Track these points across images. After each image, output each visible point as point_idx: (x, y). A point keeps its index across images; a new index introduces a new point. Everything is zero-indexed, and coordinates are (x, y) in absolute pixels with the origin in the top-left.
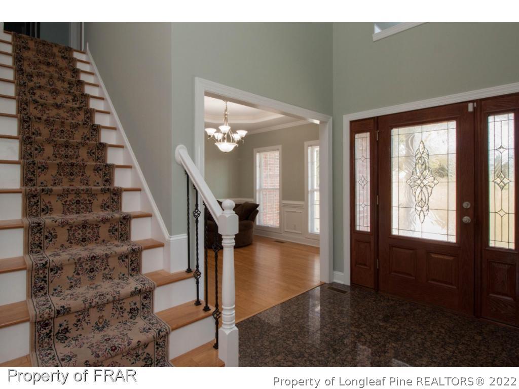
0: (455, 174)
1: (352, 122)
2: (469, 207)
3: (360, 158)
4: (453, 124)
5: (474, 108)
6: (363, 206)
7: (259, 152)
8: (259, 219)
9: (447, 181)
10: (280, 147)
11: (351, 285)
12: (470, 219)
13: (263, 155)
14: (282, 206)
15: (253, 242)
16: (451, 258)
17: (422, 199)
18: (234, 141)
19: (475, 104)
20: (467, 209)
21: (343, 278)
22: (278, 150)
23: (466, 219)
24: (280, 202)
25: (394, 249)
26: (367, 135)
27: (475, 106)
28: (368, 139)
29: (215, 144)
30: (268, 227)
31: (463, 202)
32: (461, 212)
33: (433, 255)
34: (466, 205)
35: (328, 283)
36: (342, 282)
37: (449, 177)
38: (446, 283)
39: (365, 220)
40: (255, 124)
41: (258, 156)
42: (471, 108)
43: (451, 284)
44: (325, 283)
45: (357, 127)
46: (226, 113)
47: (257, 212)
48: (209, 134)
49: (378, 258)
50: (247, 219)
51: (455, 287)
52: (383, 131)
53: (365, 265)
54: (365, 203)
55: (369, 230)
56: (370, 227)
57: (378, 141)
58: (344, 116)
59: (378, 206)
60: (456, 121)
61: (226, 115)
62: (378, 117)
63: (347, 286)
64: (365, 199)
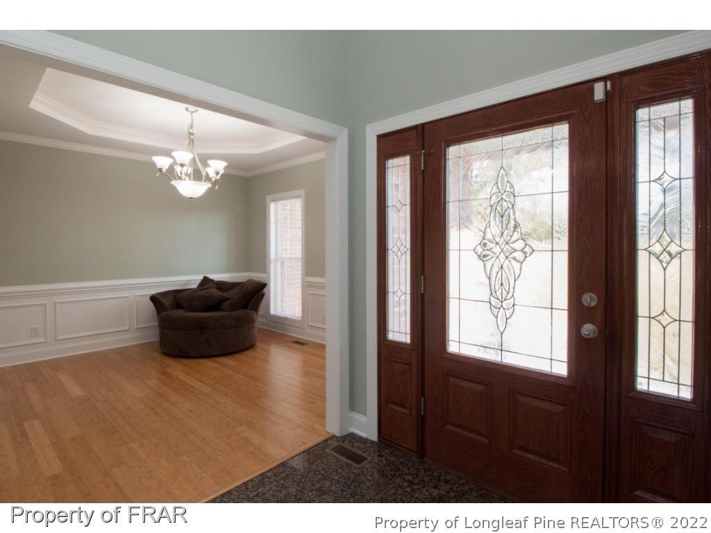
0: (567, 234)
1: (381, 138)
2: (593, 304)
3: (394, 204)
4: (562, 131)
5: (607, 93)
6: (399, 293)
7: (273, 201)
8: (275, 306)
9: (549, 247)
10: (302, 192)
11: (379, 440)
12: (596, 329)
13: (280, 204)
14: (306, 286)
15: (257, 344)
16: (559, 409)
17: (502, 284)
18: (208, 179)
19: (609, 83)
20: (590, 309)
21: (366, 426)
22: (300, 196)
23: (588, 329)
24: (302, 279)
25: (452, 379)
26: (406, 160)
27: (609, 87)
28: (408, 167)
29: (172, 183)
30: (286, 318)
31: (583, 294)
32: (578, 314)
33: (523, 399)
34: (589, 299)
35: (338, 435)
36: (364, 435)
37: (555, 241)
38: (548, 458)
39: (403, 319)
40: (260, 154)
41: (272, 206)
42: (599, 93)
43: (556, 460)
44: (334, 436)
45: (390, 145)
46: (191, 131)
47: (263, 295)
48: (159, 167)
49: (423, 395)
50: (245, 307)
51: (566, 470)
52: (432, 151)
53: (402, 405)
54: (403, 288)
55: (408, 341)
56: (411, 334)
57: (423, 171)
58: (367, 126)
59: (423, 295)
60: (569, 123)
61: (191, 134)
62: (423, 125)
63: (372, 442)
64: (403, 280)
